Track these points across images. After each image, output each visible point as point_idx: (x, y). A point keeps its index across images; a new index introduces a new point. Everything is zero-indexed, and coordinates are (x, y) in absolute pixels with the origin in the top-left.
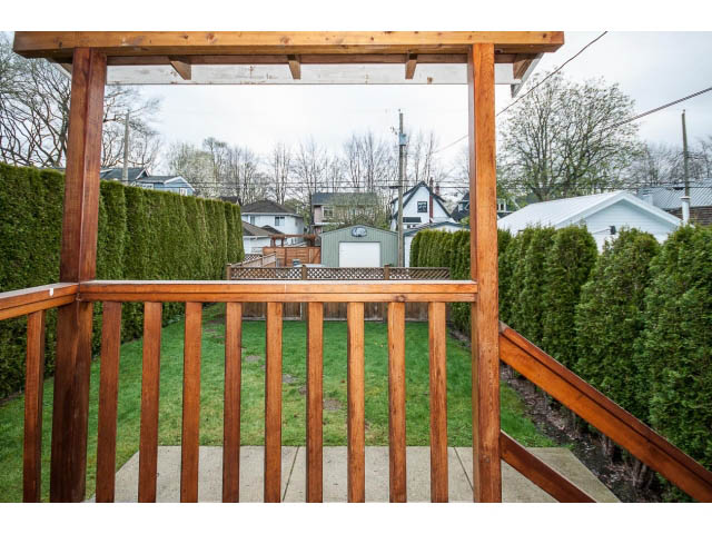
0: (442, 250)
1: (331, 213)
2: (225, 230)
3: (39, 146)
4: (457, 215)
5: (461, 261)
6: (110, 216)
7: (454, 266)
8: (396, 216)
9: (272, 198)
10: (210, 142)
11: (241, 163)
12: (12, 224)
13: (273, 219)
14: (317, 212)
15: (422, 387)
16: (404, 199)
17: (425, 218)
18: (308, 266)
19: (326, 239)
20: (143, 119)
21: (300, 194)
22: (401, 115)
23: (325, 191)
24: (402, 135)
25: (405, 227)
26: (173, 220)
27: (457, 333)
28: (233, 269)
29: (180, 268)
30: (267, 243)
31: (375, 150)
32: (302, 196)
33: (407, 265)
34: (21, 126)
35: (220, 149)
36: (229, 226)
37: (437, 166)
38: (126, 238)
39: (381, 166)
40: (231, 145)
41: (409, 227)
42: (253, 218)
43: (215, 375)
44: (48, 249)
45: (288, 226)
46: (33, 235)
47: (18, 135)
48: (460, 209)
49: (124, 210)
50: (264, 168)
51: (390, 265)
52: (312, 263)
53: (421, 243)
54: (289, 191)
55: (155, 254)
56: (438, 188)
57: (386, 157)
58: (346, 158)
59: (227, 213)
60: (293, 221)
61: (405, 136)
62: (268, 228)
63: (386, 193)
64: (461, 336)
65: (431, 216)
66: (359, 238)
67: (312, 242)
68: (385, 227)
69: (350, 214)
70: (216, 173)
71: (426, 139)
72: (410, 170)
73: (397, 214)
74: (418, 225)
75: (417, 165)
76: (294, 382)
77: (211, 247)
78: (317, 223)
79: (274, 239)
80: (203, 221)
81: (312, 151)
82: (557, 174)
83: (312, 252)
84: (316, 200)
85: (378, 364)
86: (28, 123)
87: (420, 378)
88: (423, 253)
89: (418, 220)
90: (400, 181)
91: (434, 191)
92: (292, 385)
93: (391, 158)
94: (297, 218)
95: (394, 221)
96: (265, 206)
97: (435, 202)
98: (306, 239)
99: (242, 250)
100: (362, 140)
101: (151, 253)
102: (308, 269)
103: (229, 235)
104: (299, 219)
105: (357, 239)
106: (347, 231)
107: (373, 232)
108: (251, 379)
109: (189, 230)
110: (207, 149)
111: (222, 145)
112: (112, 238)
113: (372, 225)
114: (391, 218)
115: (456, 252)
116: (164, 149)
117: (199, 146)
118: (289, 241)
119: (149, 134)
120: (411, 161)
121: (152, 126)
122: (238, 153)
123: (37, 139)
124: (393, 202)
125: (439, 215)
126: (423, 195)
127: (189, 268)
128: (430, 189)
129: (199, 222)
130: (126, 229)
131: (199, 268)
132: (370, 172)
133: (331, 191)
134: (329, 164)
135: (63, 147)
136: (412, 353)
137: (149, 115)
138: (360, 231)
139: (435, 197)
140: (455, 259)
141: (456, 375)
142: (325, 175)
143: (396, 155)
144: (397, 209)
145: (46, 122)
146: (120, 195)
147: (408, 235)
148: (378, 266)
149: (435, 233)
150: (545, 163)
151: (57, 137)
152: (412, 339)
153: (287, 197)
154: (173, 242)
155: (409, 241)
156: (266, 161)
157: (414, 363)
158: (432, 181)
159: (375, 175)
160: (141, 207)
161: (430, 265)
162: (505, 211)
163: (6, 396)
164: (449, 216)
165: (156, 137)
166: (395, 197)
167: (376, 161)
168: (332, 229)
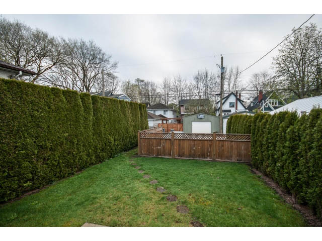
0: (246, 125)
1: (188, 108)
2: (139, 115)
3: (76, 85)
4: (250, 108)
5: (258, 131)
6: (84, 108)
7: (254, 134)
8: (218, 110)
9: (163, 103)
10: (138, 80)
11: (150, 88)
12: (38, 111)
13: (163, 111)
14: (182, 108)
15: (236, 204)
16: (223, 101)
17: (233, 110)
18: (175, 132)
19: (185, 120)
20: (112, 72)
21: (175, 101)
22: (222, 58)
23: (185, 99)
24: (223, 68)
25: (223, 114)
26: (114, 111)
27: (255, 170)
28: (140, 133)
29: (119, 133)
30: (160, 122)
31: (209, 79)
32: (176, 102)
33: (225, 132)
34: (69, 77)
35: (142, 83)
36: (141, 114)
37: (240, 84)
38: (93, 119)
39: (211, 86)
40: (146, 81)
41: (225, 114)
42: (154, 111)
43: (128, 184)
44: (56, 123)
45: (169, 115)
46: (48, 116)
47: (68, 81)
48: (252, 105)
49: (91, 106)
50: (159, 90)
51: (216, 132)
52: (179, 131)
53: (232, 121)
54: (170, 99)
55: (107, 126)
56: (240, 95)
57: (214, 82)
58: (195, 83)
59: (140, 108)
60: (172, 112)
61: (224, 68)
62: (161, 116)
63: (214, 98)
64: (257, 172)
65: (236, 109)
66: (201, 120)
67: (179, 121)
68: (213, 114)
69: (196, 109)
70: (140, 93)
71: (234, 72)
72: (226, 87)
73: (219, 108)
74: (229, 113)
75: (229, 85)
76: (164, 192)
77: (133, 123)
78: (182, 113)
79: (163, 120)
80: (129, 112)
81: (180, 81)
82: (311, 84)
83: (179, 126)
84: (182, 103)
85: (210, 186)
86: (71, 76)
87: (235, 197)
88: (233, 127)
89: (230, 111)
90: (221, 91)
91: (238, 97)
92: (163, 194)
93: (216, 82)
94: (173, 111)
95: (218, 112)
96: (160, 106)
97: (238, 102)
98: (177, 120)
99: (148, 125)
100: (203, 74)
101: (105, 125)
102: (175, 134)
103: (141, 118)
104: (174, 111)
105: (200, 120)
106: (195, 116)
107: (207, 117)
108: (144, 188)
109: (122, 116)
110: (137, 83)
111: (143, 81)
112: (86, 119)
113: (207, 113)
114: (216, 110)
115: (255, 126)
116: (120, 84)
117: (133, 82)
118: (170, 121)
119: (114, 78)
120: (226, 83)
121: (115, 74)
122: (149, 83)
123: (75, 82)
124: (218, 103)
125: (240, 108)
126: (232, 99)
127: (123, 132)
128: (236, 96)
129: (127, 112)
130: (92, 114)
131: (128, 133)
132: (206, 89)
133: (188, 98)
134: (187, 87)
135: (84, 85)
136: (229, 181)
137: (113, 70)
138: (201, 116)
139: (239, 100)
140: (254, 129)
141: (257, 198)
142: (186, 91)
143: (218, 80)
144: (219, 106)
145: (77, 75)
146: (89, 99)
147: (225, 118)
148: (210, 133)
149: (241, 116)
150: (304, 78)
151: (82, 81)
152: (228, 172)
153: (169, 102)
154: (115, 121)
155: (225, 121)
156: (160, 87)
157: (231, 187)
158: (237, 92)
159: (209, 91)
160: (99, 105)
161: (238, 133)
162: (277, 105)
163: (43, 187)
164: (246, 109)
165: (117, 79)
166: (218, 101)
167: (209, 84)
168: (188, 115)
